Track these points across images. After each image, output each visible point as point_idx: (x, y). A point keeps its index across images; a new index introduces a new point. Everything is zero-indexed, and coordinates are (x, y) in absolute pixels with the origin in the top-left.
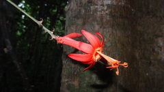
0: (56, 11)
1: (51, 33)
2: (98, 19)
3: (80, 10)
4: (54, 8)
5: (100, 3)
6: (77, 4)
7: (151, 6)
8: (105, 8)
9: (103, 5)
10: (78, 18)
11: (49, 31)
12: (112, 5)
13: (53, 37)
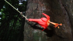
0: (17, 16)
1: (26, 17)
2: (40, 16)
3: (32, 13)
4: (16, 15)
5: (40, 10)
6: (31, 10)
7: (59, 12)
8: (43, 12)
9: (42, 11)
10: (31, 16)
11: (25, 17)
12: (45, 11)
13: (27, 19)
